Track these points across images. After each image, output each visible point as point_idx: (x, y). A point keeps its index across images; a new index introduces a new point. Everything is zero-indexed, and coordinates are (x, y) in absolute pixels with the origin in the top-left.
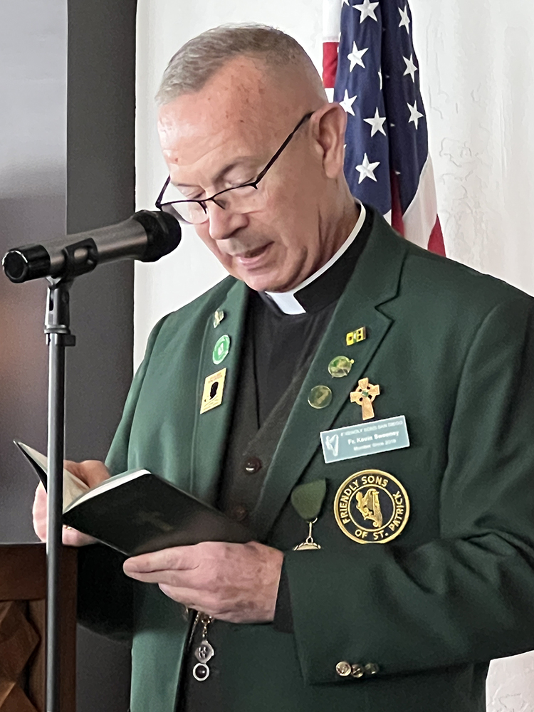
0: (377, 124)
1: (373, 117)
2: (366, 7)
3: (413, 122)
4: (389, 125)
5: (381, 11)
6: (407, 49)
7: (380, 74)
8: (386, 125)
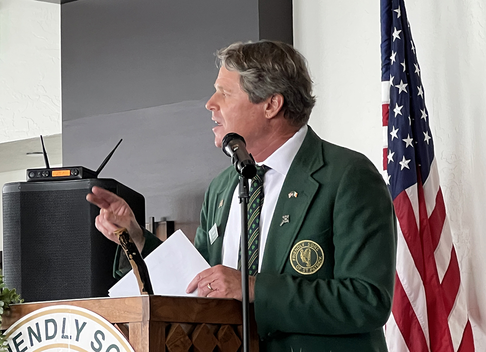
0: (409, 142)
1: (407, 138)
2: (402, 86)
3: (426, 141)
4: (415, 143)
5: (409, 88)
6: (423, 106)
7: (409, 118)
8: (413, 142)
